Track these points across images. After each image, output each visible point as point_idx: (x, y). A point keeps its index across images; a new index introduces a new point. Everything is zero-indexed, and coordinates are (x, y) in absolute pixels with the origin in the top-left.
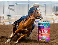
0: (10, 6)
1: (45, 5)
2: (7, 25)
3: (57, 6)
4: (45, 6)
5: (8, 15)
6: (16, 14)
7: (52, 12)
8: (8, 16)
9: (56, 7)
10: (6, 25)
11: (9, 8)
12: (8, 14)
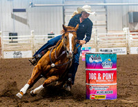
0: (15, 11)
1: (105, 7)
2: (9, 59)
3: (136, 11)
4: (104, 10)
5: (10, 34)
6: (32, 31)
7: (124, 26)
8: (12, 37)
9: (134, 13)
10: (7, 59)
11: (13, 16)
12: (12, 32)
